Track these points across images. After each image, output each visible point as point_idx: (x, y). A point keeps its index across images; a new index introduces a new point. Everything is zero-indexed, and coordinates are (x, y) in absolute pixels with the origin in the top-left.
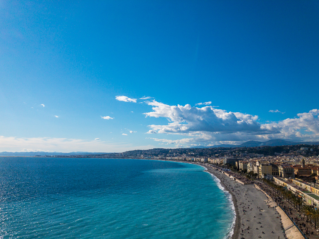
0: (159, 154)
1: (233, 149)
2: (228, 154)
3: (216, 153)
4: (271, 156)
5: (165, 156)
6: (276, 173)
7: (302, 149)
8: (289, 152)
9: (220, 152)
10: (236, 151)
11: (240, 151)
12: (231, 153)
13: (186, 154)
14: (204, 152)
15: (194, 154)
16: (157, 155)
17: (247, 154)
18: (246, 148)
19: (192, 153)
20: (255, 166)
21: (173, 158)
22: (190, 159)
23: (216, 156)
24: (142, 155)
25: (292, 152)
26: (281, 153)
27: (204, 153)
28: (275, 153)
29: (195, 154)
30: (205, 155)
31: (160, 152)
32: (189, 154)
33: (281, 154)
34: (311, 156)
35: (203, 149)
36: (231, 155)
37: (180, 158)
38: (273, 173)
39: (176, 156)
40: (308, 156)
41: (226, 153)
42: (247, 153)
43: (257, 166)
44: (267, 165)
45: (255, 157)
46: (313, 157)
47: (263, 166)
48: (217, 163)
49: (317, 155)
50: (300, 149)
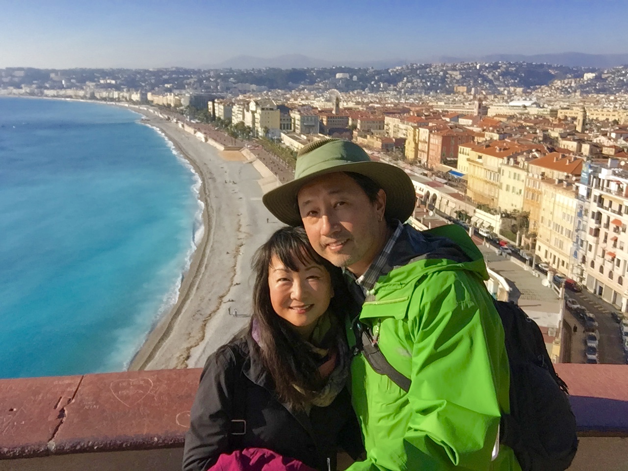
0: (22, 82)
1: (205, 72)
2: (194, 85)
3: (167, 81)
4: (281, 89)
5: (40, 87)
7: (338, 76)
8: (316, 82)
9: (177, 79)
10: (210, 77)
11: (219, 76)
12: (201, 81)
13: (94, 81)
14: (138, 79)
15: (113, 82)
17: (234, 86)
18: (231, 71)
19: (108, 81)
20: (248, 111)
22: (105, 94)
23: (167, 88)
25: (320, 82)
26: (300, 83)
27: (139, 81)
28: (290, 83)
29: (116, 82)
30: (140, 86)
31: (27, 76)
32: (102, 82)
33: (301, 87)
35: (137, 72)
36: (200, 86)
38: (281, 124)
39: (69, 87)
40: (346, 91)
41: (188, 81)
42: (234, 83)
43: (253, 112)
44: (272, 109)
45: (249, 91)
46: (355, 92)
47: (263, 111)
48: (168, 104)
49: (363, 88)
50: (335, 77)
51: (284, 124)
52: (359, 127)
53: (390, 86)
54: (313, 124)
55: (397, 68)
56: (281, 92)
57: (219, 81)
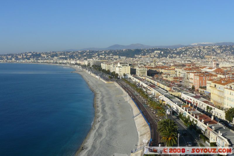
0: (31, 57)
1: (100, 52)
2: (96, 57)
3: (85, 56)
5: (37, 59)
6: (134, 72)
7: (155, 52)
9: (89, 55)
10: (102, 53)
11: (106, 53)
12: (99, 55)
16: (29, 59)
17: (112, 57)
19: (63, 56)
20: (117, 67)
21: (45, 61)
22: (61, 61)
23: (85, 58)
24: (13, 59)
25: (147, 54)
26: (139, 55)
27: (74, 56)
28: (136, 56)
29: (66, 57)
30: (75, 58)
31: (32, 55)
33: (140, 57)
34: (162, 58)
35: (74, 53)
36: (98, 57)
37: (52, 61)
38: (131, 72)
39: (47, 59)
40: (159, 58)
41: (94, 55)
43: (119, 67)
47: (123, 67)
48: (85, 65)
49: (166, 57)
50: (154, 52)
53: (177, 56)
54: (144, 72)
55: (180, 48)
56: (132, 59)
57: (106, 55)
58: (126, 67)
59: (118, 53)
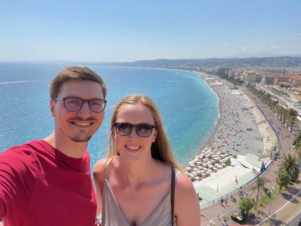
2: (220, 64)
3: (210, 63)
4: (257, 66)
8: (273, 63)
9: (214, 62)
10: (227, 61)
11: (230, 61)
12: (223, 63)
14: (199, 62)
18: (235, 58)
23: (210, 65)
25: (275, 63)
26: (266, 63)
28: (261, 64)
31: (164, 62)
32: (187, 63)
33: (266, 65)
34: (291, 66)
35: (199, 60)
38: (256, 80)
40: (289, 67)
42: (237, 63)
43: (244, 75)
45: (242, 67)
46: (293, 67)
47: (249, 75)
48: (210, 71)
49: (297, 66)
50: (283, 60)
51: (258, 80)
52: (294, 82)
54: (272, 80)
56: (257, 67)
57: (230, 63)
58: (252, 75)
59: (242, 61)
